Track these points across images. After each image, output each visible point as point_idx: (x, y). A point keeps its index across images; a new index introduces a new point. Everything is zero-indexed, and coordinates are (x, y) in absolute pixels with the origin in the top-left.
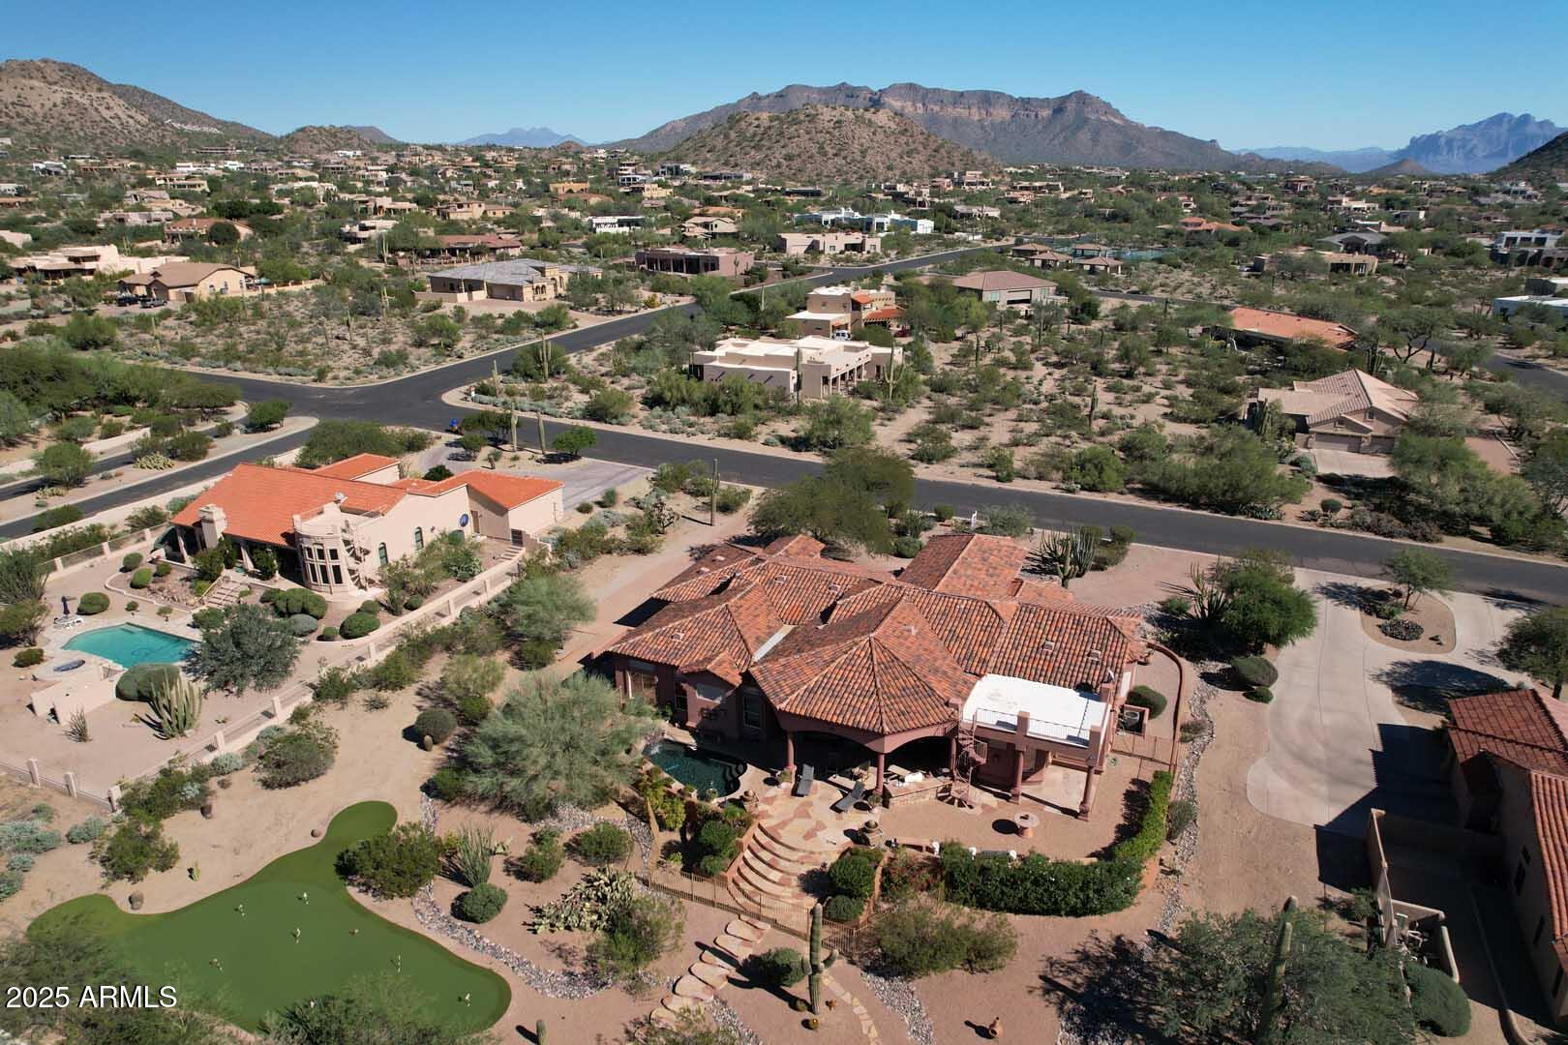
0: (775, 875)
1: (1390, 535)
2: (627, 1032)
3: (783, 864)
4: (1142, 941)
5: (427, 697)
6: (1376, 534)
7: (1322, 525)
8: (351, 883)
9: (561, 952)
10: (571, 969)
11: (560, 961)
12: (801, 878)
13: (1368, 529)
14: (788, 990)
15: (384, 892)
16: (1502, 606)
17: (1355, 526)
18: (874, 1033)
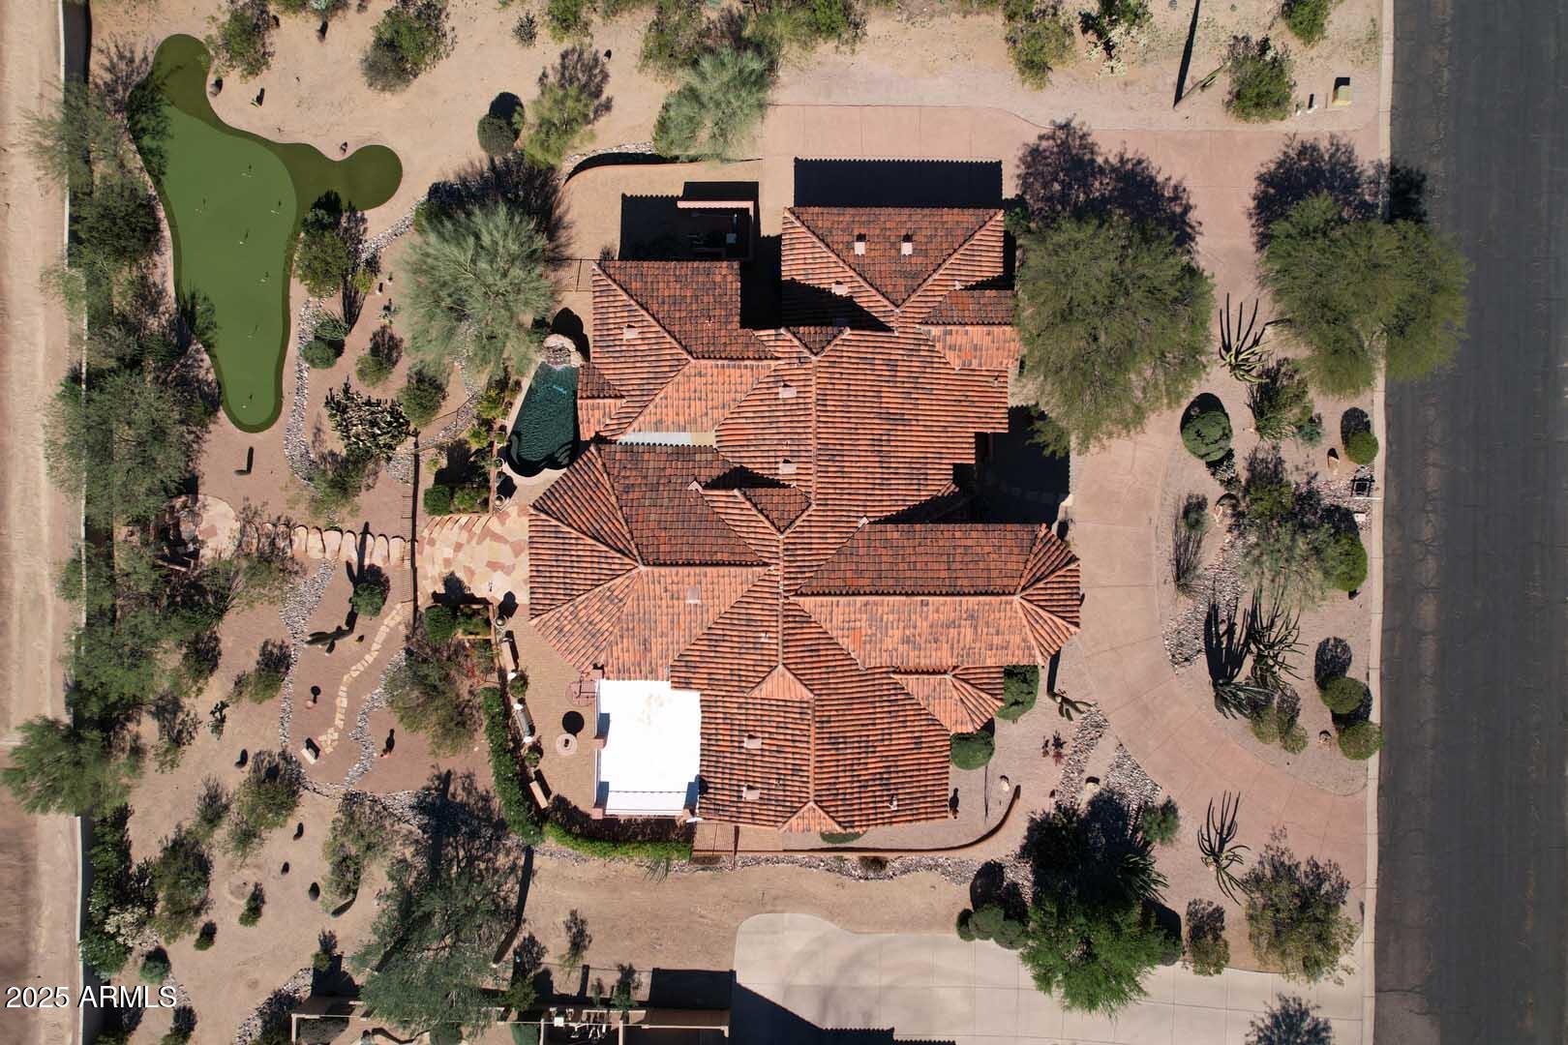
3: (460, 554)
9: (317, 434)
10: (311, 450)
11: (312, 438)
12: (452, 574)
18: (355, 674)
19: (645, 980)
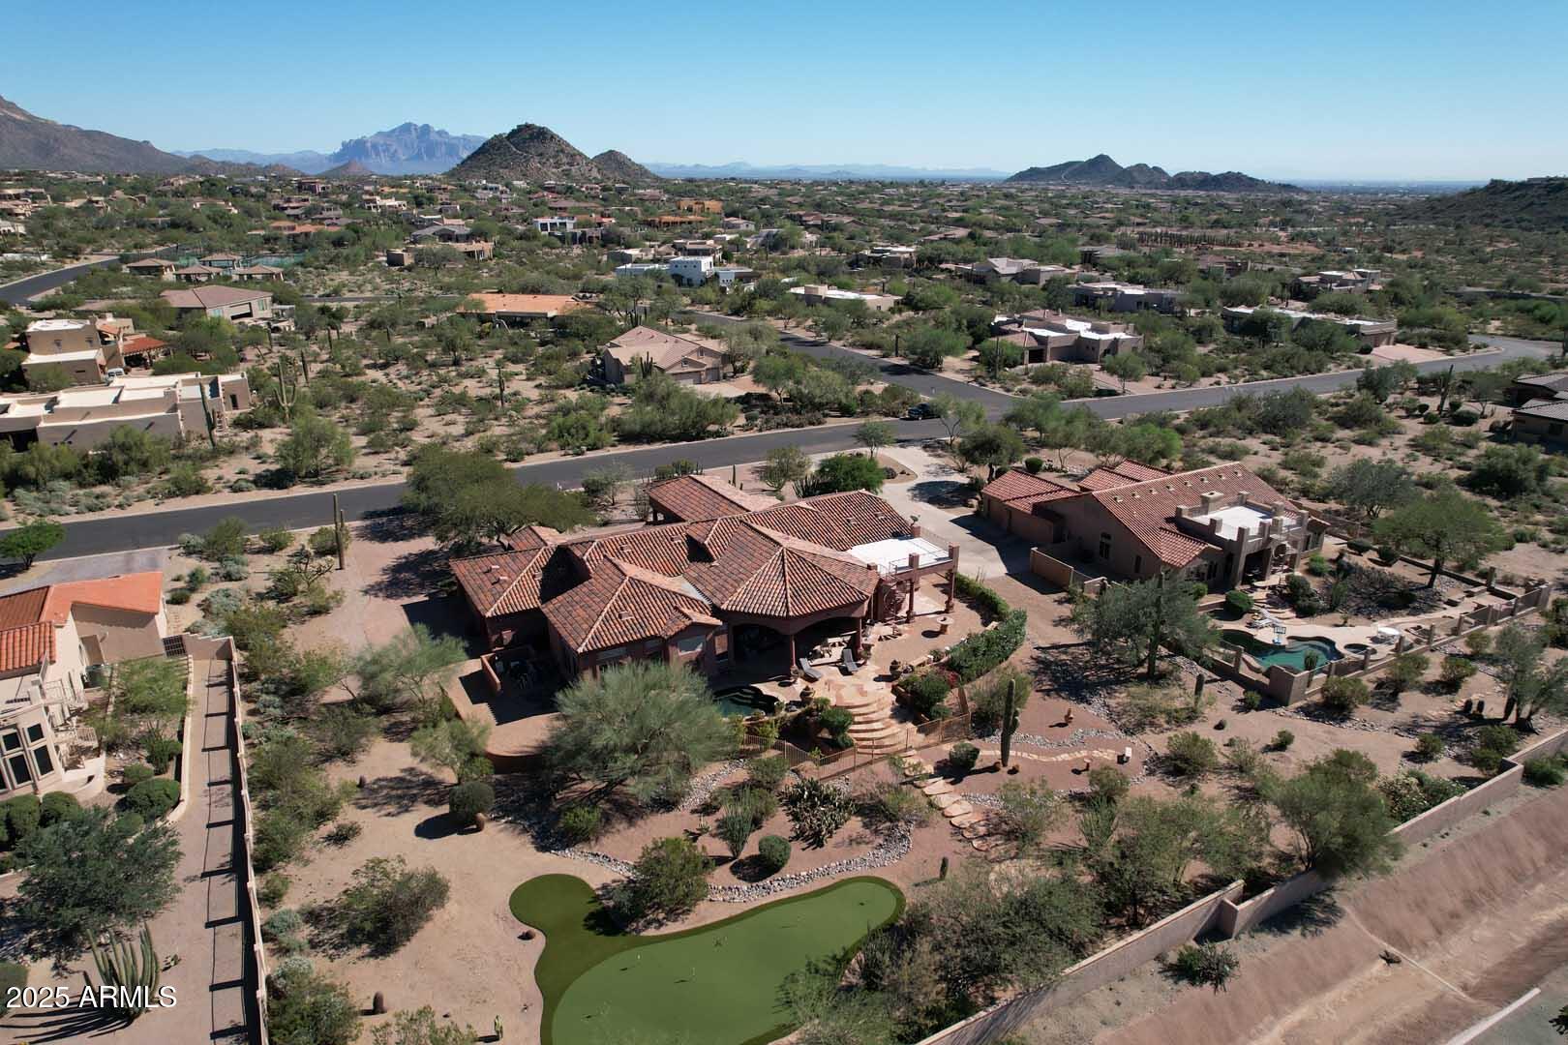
0: (875, 726)
1: (801, 425)
2: (960, 841)
3: (873, 716)
4: (1037, 653)
5: (376, 805)
6: (792, 426)
7: (760, 430)
8: (637, 930)
9: (855, 841)
10: (875, 844)
11: (863, 846)
12: (892, 717)
13: (786, 425)
14: (976, 768)
15: (673, 914)
16: (902, 447)
17: (778, 426)
18: (1035, 757)
19: (1055, 596)
